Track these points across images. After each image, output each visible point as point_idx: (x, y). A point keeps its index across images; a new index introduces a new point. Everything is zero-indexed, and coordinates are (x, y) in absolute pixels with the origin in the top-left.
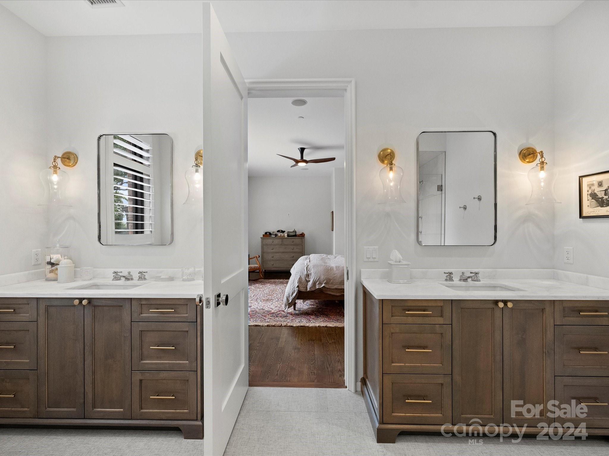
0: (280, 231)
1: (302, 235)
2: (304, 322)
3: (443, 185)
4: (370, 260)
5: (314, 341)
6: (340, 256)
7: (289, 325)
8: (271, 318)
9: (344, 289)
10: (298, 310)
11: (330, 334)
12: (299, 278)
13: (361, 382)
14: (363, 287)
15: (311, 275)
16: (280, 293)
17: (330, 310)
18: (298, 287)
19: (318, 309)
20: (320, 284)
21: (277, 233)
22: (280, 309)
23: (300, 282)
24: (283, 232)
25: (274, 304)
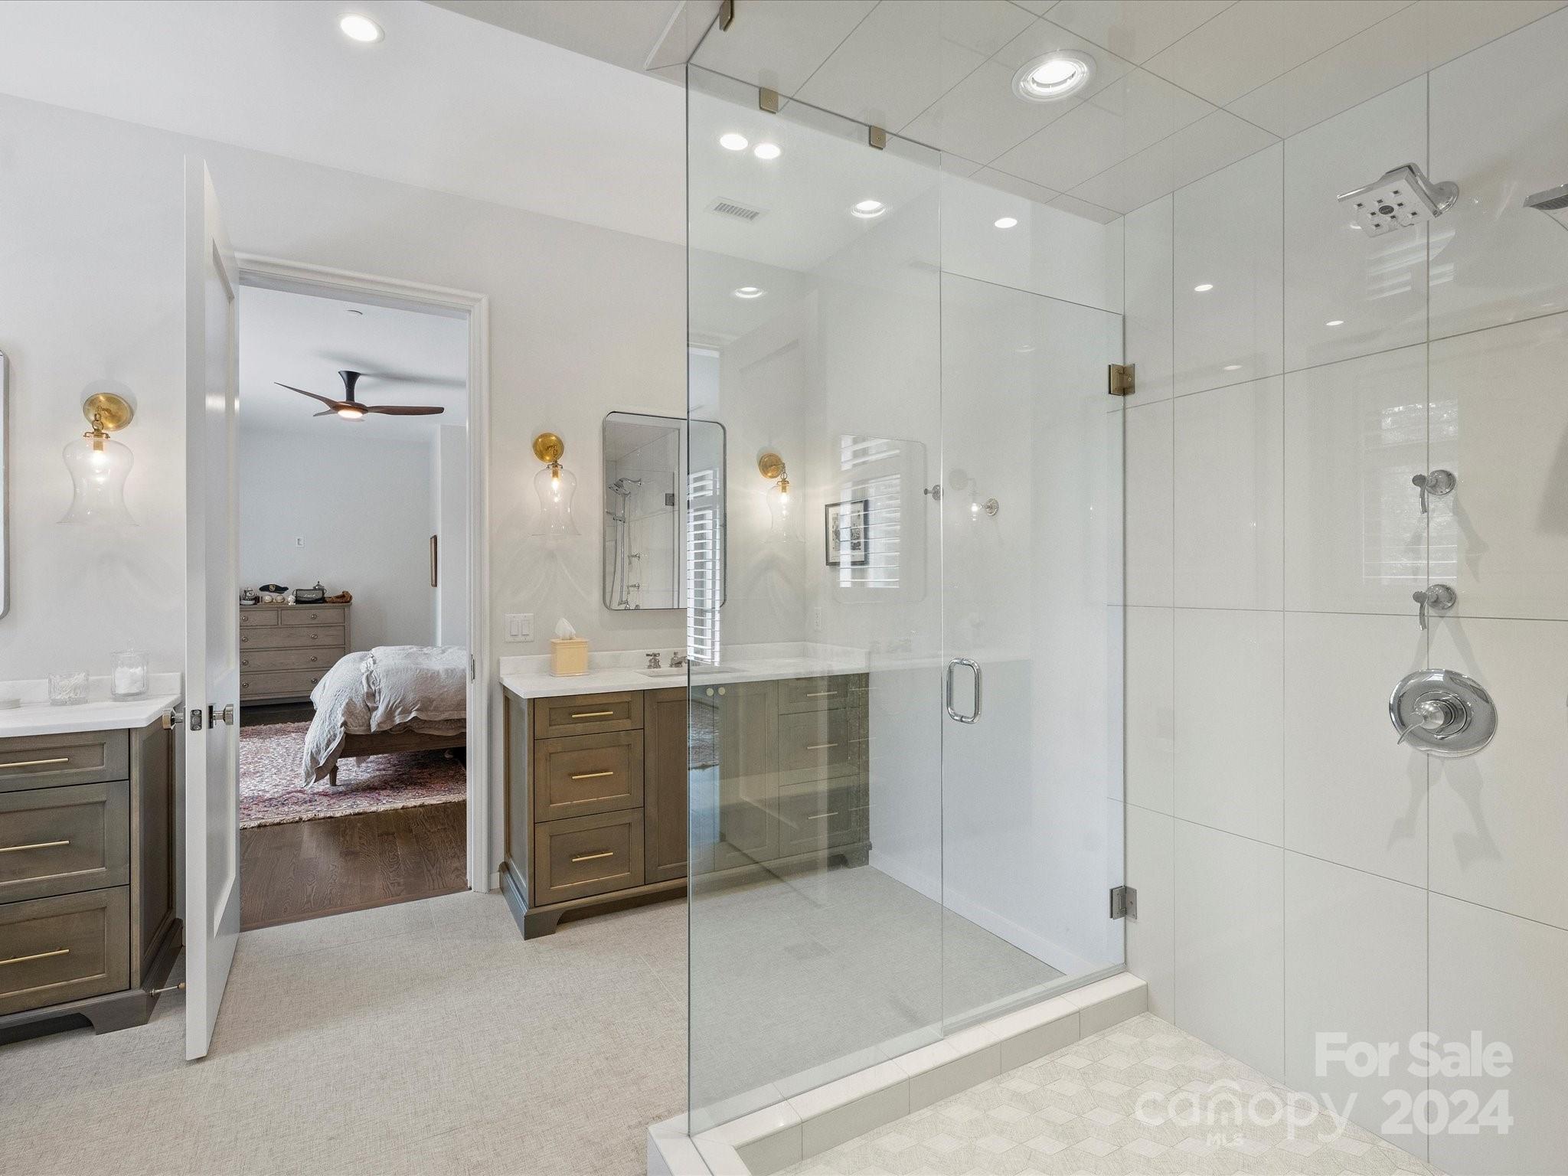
0: (271, 587)
1: (344, 599)
2: (365, 805)
3: (676, 493)
4: (518, 639)
5: (393, 834)
6: (457, 647)
7: (322, 815)
8: (266, 809)
9: (465, 719)
10: (343, 785)
11: (433, 817)
12: (347, 704)
13: (499, 871)
14: (505, 689)
15: (380, 693)
16: (282, 756)
17: (430, 774)
18: (344, 724)
19: (399, 775)
20: (406, 711)
21: (261, 594)
22: (290, 789)
23: (350, 712)
24: (280, 590)
25: (267, 780)
